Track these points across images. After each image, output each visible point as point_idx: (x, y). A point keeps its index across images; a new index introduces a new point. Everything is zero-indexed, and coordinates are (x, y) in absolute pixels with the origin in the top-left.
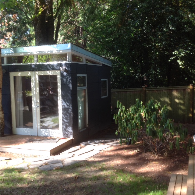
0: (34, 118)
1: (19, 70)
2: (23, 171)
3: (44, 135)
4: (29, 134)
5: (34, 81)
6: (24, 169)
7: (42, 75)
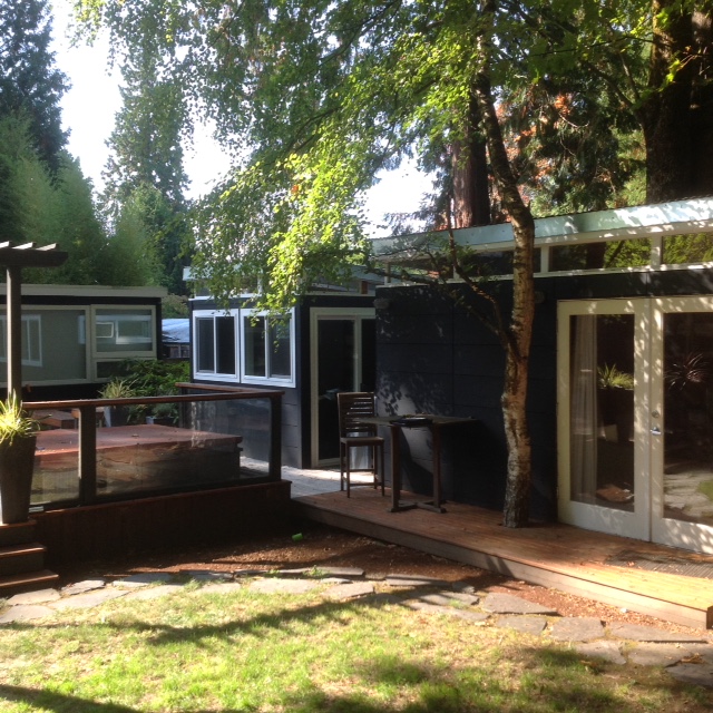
0: (641, 473)
1: (591, 295)
2: (606, 667)
3: (676, 541)
4: (618, 531)
5: (647, 335)
6: (610, 663)
7: (679, 310)
